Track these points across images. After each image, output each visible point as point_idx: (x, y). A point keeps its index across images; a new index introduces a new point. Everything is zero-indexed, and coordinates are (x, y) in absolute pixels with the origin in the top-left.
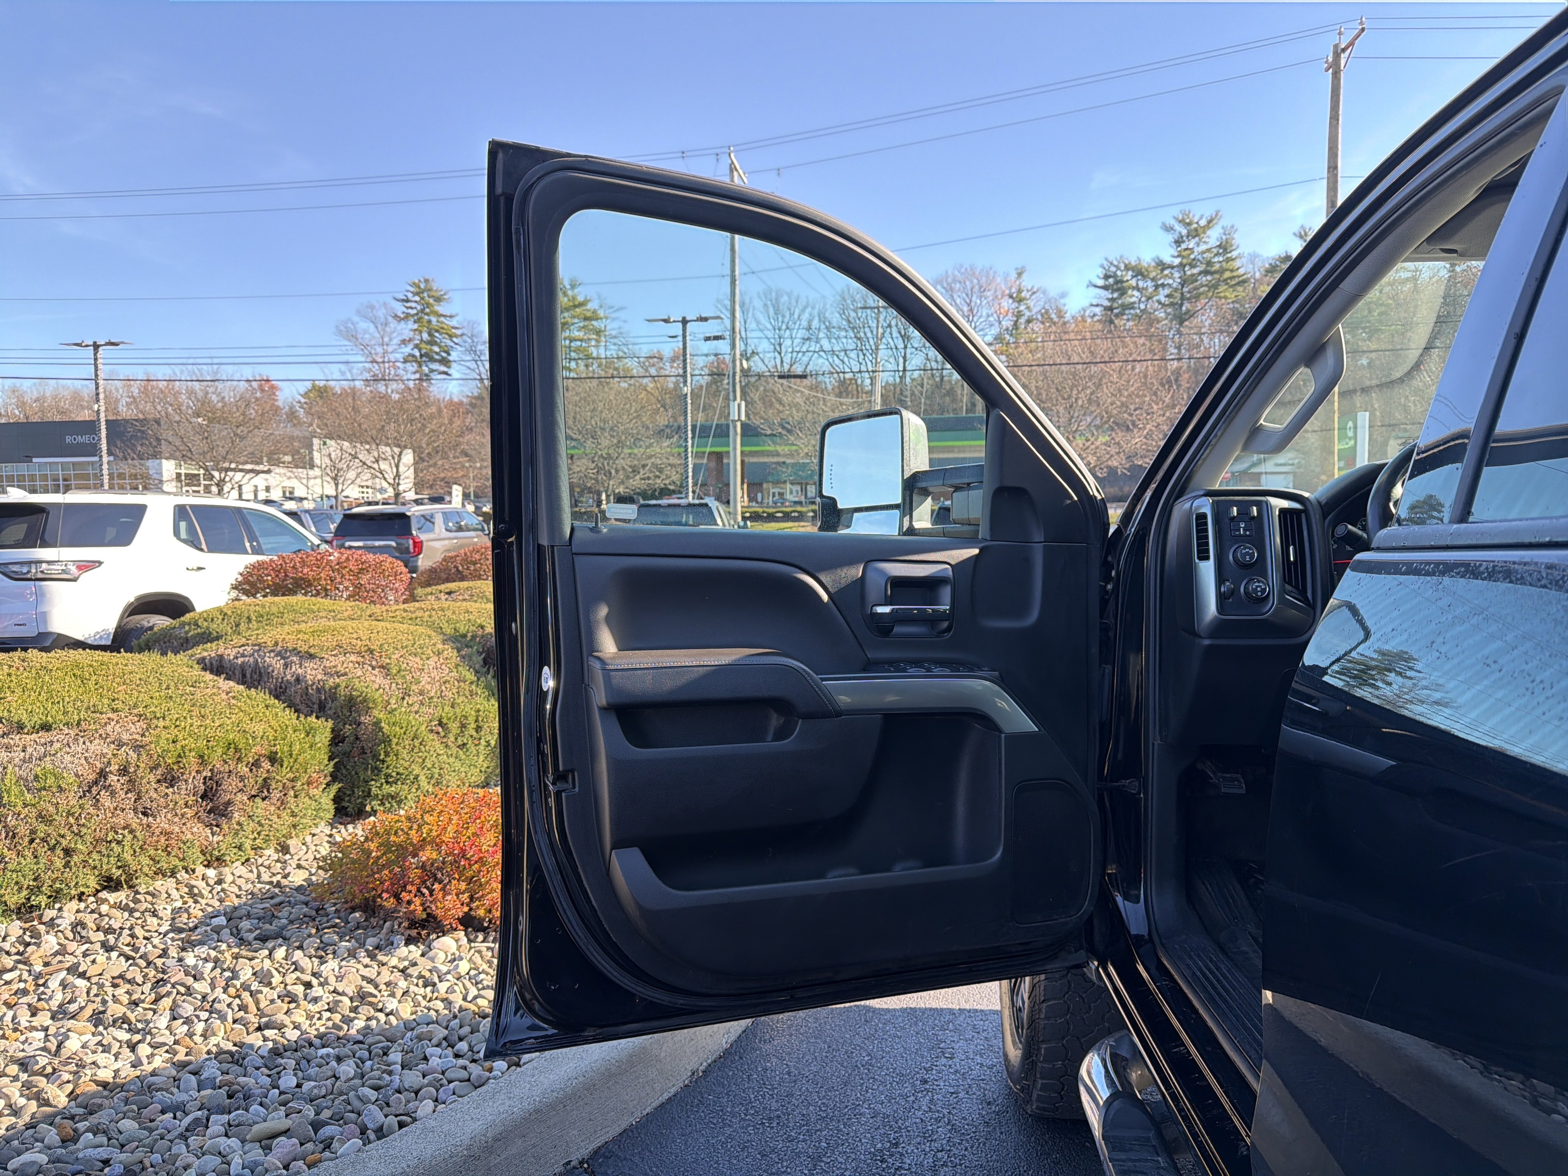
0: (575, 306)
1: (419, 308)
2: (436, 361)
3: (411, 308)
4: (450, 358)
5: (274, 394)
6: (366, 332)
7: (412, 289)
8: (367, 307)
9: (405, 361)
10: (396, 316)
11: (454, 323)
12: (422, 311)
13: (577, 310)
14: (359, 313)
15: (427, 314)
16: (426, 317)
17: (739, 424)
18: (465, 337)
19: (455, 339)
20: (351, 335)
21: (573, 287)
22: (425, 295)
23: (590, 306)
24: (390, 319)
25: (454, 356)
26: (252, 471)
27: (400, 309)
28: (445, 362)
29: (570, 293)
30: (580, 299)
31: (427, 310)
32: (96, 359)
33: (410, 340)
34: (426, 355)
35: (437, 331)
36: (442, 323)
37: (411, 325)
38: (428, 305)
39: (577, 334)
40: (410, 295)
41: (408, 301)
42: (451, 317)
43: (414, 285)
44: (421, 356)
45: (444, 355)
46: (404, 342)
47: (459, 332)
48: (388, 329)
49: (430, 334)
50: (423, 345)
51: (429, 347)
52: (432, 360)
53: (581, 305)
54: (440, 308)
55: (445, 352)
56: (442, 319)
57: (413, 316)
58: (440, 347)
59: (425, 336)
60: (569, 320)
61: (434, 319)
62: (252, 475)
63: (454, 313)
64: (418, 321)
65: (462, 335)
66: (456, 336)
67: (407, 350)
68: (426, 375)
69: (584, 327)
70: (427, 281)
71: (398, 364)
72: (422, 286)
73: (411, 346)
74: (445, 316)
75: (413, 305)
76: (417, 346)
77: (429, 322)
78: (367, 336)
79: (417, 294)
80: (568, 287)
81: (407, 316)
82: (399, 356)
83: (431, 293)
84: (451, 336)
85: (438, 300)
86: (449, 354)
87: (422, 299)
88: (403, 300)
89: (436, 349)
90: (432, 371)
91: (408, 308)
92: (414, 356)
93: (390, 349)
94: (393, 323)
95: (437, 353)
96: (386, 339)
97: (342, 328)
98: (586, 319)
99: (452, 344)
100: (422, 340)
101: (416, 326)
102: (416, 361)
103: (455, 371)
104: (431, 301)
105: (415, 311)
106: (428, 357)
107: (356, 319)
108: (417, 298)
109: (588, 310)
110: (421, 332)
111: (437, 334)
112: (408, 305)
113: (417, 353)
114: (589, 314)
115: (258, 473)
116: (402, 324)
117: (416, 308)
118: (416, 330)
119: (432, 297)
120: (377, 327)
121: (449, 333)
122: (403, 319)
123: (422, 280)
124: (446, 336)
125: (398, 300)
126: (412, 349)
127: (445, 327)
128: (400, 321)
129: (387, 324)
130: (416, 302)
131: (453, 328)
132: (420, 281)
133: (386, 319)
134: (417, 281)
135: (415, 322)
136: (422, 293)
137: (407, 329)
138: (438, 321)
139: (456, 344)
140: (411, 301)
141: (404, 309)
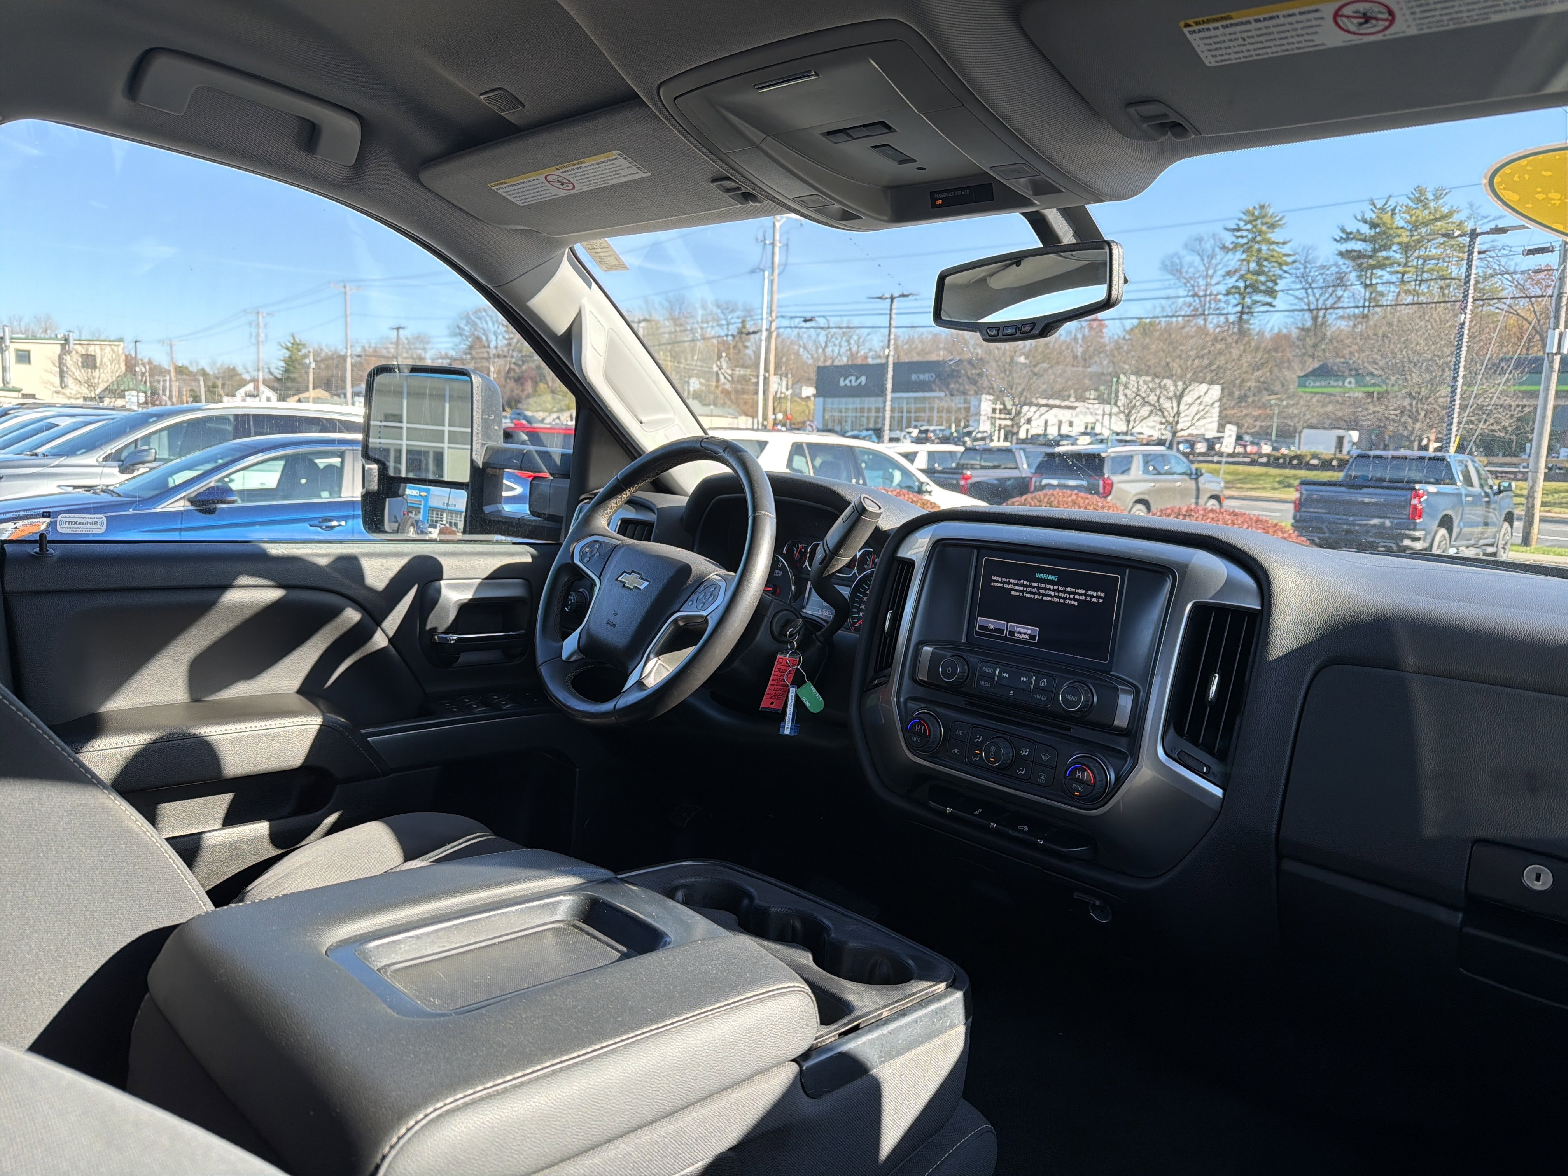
0: (1436, 220)
1: (1250, 236)
2: (1261, 291)
3: (1242, 237)
4: (1277, 288)
5: (1101, 331)
6: (1191, 265)
7: (1244, 218)
8: (1196, 239)
9: (1228, 293)
10: (1224, 248)
11: (1286, 249)
12: (1253, 239)
13: (1439, 223)
14: (1186, 246)
15: (1257, 242)
16: (1257, 246)
17: (1557, 358)
18: (1297, 265)
20: (1176, 270)
21: (1437, 198)
22: (1259, 222)
23: (1456, 218)
24: (1217, 250)
25: (1282, 284)
26: (1046, 405)
27: (1229, 239)
28: (1271, 292)
29: (1432, 205)
30: (1445, 210)
31: (1259, 238)
32: (891, 310)
33: (1235, 272)
34: (1252, 286)
35: (1266, 260)
36: (1273, 250)
37: (1239, 255)
38: (1261, 233)
39: (1434, 251)
40: (1242, 224)
41: (1239, 230)
42: (1284, 243)
43: (1248, 212)
44: (1246, 287)
45: (1270, 284)
46: (1229, 274)
47: (1289, 259)
48: (1214, 261)
49: (1259, 264)
50: (1249, 276)
51: (1254, 277)
52: (1256, 290)
53: (1444, 217)
54: (1274, 236)
55: (1272, 281)
56: (1274, 247)
57: (1242, 246)
58: (1267, 276)
59: (1253, 266)
60: (1425, 236)
61: (1264, 247)
62: (1046, 409)
63: (1287, 240)
64: (1247, 250)
65: (1294, 262)
66: (1287, 264)
67: (1231, 281)
68: (1249, 307)
70: (1262, 207)
71: (1220, 297)
72: (1256, 213)
73: (1235, 278)
74: (1278, 243)
75: (1244, 233)
76: (1242, 277)
77: (1260, 250)
78: (1191, 269)
79: (1250, 222)
80: (1431, 197)
81: (1236, 246)
82: (1222, 288)
83: (1266, 220)
84: (1280, 264)
85: (1272, 226)
86: (1276, 284)
87: (1255, 226)
88: (1234, 230)
89: (1262, 278)
90: (1255, 302)
91: (1238, 237)
92: (1237, 287)
93: (1213, 282)
94: (1220, 255)
95: (1263, 284)
96: (1210, 272)
97: (1168, 263)
99: (1280, 272)
100: (1248, 271)
101: (1244, 256)
102: (1240, 294)
103: (1281, 302)
104: (1264, 228)
105: (1244, 241)
106: (1254, 288)
107: (1183, 252)
108: (1249, 227)
109: (1453, 223)
110: (1249, 262)
111: (1265, 263)
112: (1239, 234)
113: (1241, 284)
115: (1052, 407)
116: (1230, 255)
117: (1246, 236)
118: (1243, 260)
119: (1266, 223)
120: (1202, 260)
121: (1280, 260)
122: (1232, 250)
123: (1257, 206)
124: (1276, 265)
125: (1228, 230)
126: (1237, 281)
127: (1275, 254)
128: (1227, 252)
129: (1212, 256)
130: (1247, 230)
131: (1284, 255)
132: (1255, 208)
133: (1213, 250)
134: (1251, 208)
135: (1244, 252)
136: (1256, 220)
137: (1234, 260)
138: (1268, 249)
139: (1285, 272)
140: (1242, 230)
141: (1234, 239)
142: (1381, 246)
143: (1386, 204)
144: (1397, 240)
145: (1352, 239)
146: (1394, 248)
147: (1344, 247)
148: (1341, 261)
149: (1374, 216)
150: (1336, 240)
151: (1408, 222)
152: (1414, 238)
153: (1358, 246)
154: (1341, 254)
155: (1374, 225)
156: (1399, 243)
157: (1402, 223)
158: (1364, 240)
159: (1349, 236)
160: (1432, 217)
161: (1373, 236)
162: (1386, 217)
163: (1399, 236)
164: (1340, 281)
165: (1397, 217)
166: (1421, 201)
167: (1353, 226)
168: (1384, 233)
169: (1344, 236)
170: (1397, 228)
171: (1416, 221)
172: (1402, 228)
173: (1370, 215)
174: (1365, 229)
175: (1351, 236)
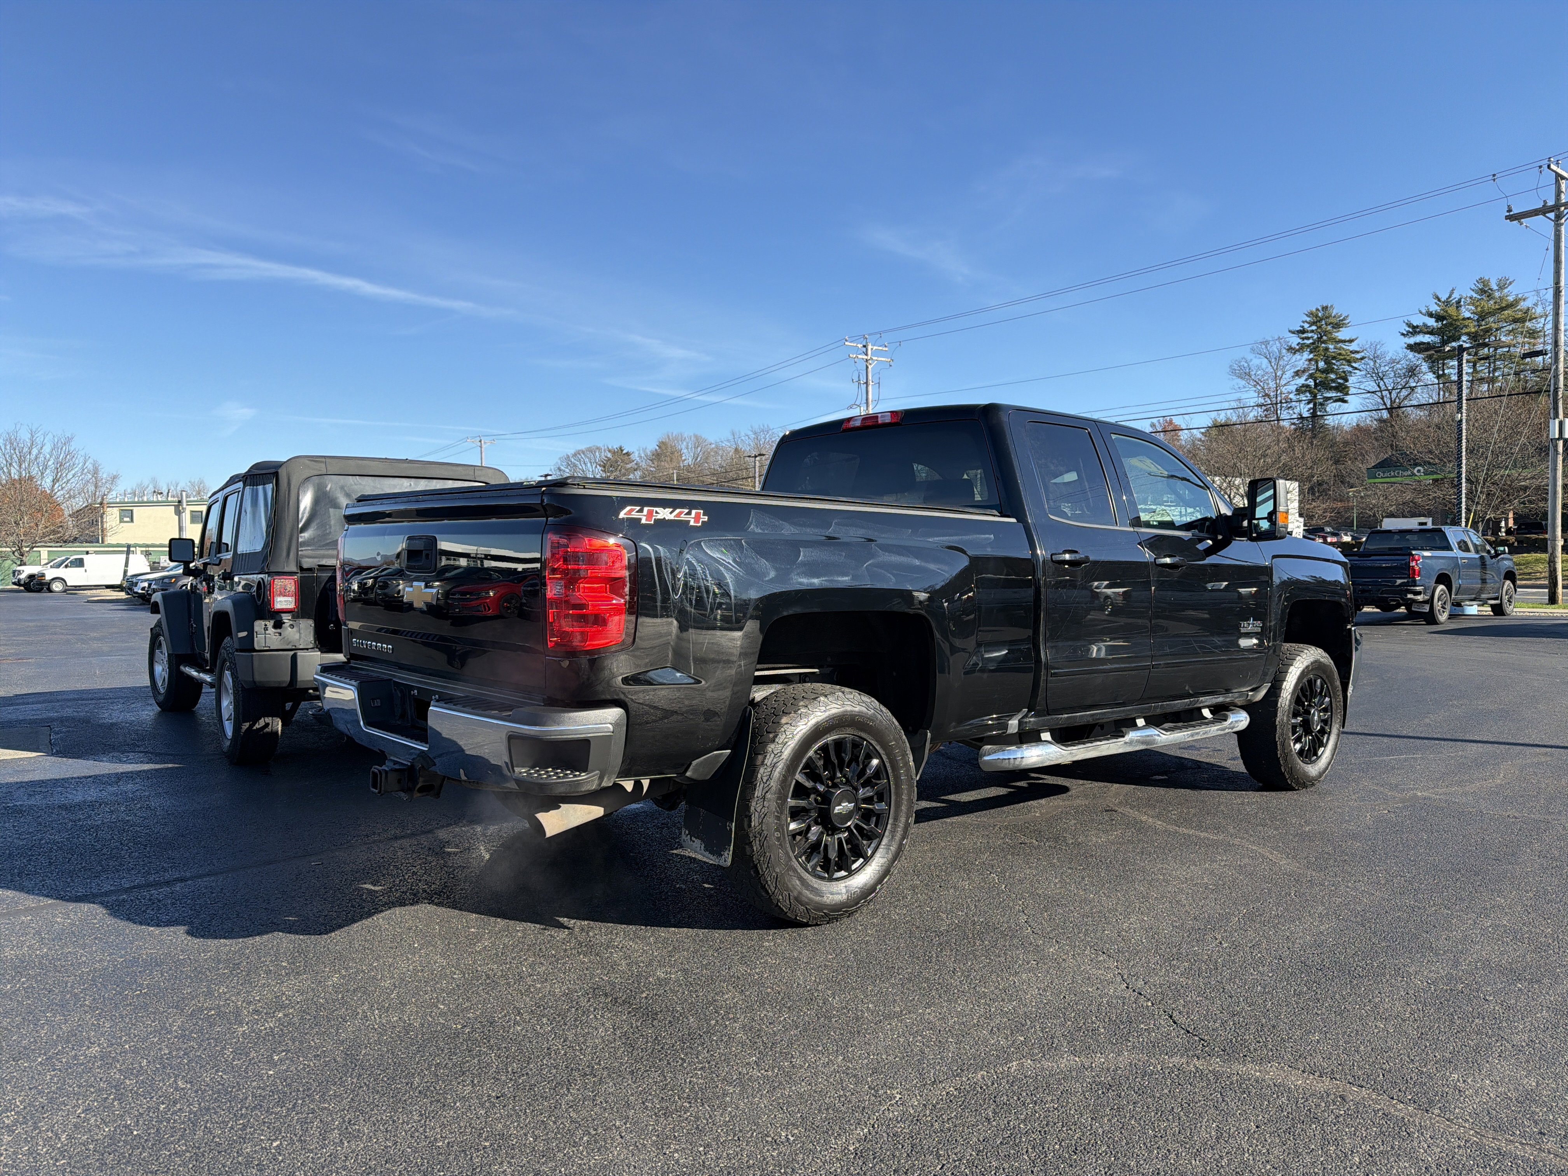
0: (1503, 309)
1: (1316, 337)
2: (1331, 388)
3: (1308, 338)
4: (1348, 384)
6: (1259, 368)
7: (1308, 319)
8: (1262, 343)
9: (1299, 392)
10: (1291, 349)
11: (1353, 347)
12: (1319, 339)
14: (1252, 350)
15: (1324, 342)
16: (1323, 345)
18: (1366, 360)
19: (1354, 364)
20: (1245, 374)
21: (1501, 288)
22: (1323, 322)
23: (1523, 305)
24: (1284, 351)
25: (1352, 380)
27: (1295, 341)
28: (1342, 389)
29: (1497, 294)
30: (1511, 299)
31: (1325, 338)
33: (1304, 371)
34: (1322, 383)
35: (1334, 358)
36: (1341, 348)
37: (1306, 355)
38: (1326, 333)
40: (1306, 326)
41: (1304, 331)
42: (1351, 341)
43: (1310, 314)
44: (1316, 385)
45: (1340, 381)
46: (1297, 374)
47: (1358, 356)
48: (1281, 363)
49: (1327, 362)
50: (1318, 375)
51: (1324, 376)
52: (1327, 388)
53: (1510, 306)
54: (1342, 334)
55: (1343, 378)
56: (1340, 345)
57: (1308, 346)
58: (1336, 374)
59: (1321, 364)
60: (1493, 325)
61: (1331, 346)
63: (1354, 338)
64: (1313, 349)
65: (1362, 358)
66: (1356, 360)
67: (1301, 381)
68: (1321, 404)
69: (1513, 330)
70: (1325, 308)
71: (1291, 396)
72: (1320, 315)
73: (1305, 376)
74: (1345, 341)
75: (1310, 335)
76: (1311, 376)
77: (1327, 349)
78: (1259, 372)
79: (1314, 323)
80: (1495, 287)
81: (1301, 348)
82: (1293, 388)
83: (1329, 321)
84: (1349, 362)
85: (1338, 326)
86: (1347, 380)
87: (1320, 327)
88: (1299, 332)
89: (1333, 376)
90: (1327, 399)
91: (1303, 339)
92: (1308, 386)
93: (1283, 382)
94: (1287, 356)
95: (1333, 381)
96: (1279, 373)
97: (1236, 367)
98: (1515, 321)
99: (1350, 369)
100: (1317, 369)
101: (1311, 356)
102: (1311, 392)
103: (1353, 396)
104: (1329, 328)
105: (1311, 341)
106: (1324, 385)
107: (1249, 356)
108: (1314, 328)
110: (1317, 362)
111: (1334, 361)
112: (1304, 335)
113: (1311, 383)
114: (1519, 315)
116: (1297, 356)
117: (1312, 337)
118: (1310, 360)
119: (1331, 323)
120: (1270, 362)
121: (1348, 358)
122: (1298, 350)
123: (1320, 308)
124: (1344, 362)
125: (1293, 332)
126: (1306, 380)
127: (1344, 352)
128: (1295, 353)
129: (1280, 358)
130: (1312, 331)
131: (1352, 352)
132: (1317, 310)
133: (1280, 352)
134: (1314, 310)
135: (1311, 352)
136: (1321, 320)
137: (1302, 360)
138: (1335, 348)
139: (1356, 369)
140: (1307, 332)
141: (1300, 341)
142: (1449, 337)
143: (1450, 297)
144: (1465, 330)
145: (1419, 332)
146: (1464, 338)
147: (1412, 340)
148: (1411, 355)
149: (1438, 309)
150: (1403, 334)
151: (1474, 313)
152: (1481, 328)
153: (1427, 338)
154: (1410, 347)
155: (1439, 318)
156: (1468, 334)
157: (1467, 315)
158: (1431, 333)
159: (1415, 330)
160: (1497, 307)
161: (1441, 328)
162: (1452, 311)
163: (1466, 326)
164: (1412, 371)
165: (1463, 309)
166: (1485, 292)
167: (1419, 320)
168: (1451, 324)
169: (1411, 330)
170: (1464, 319)
171: (1482, 312)
172: (1469, 318)
173: (1435, 308)
174: (1432, 322)
175: (1418, 330)
